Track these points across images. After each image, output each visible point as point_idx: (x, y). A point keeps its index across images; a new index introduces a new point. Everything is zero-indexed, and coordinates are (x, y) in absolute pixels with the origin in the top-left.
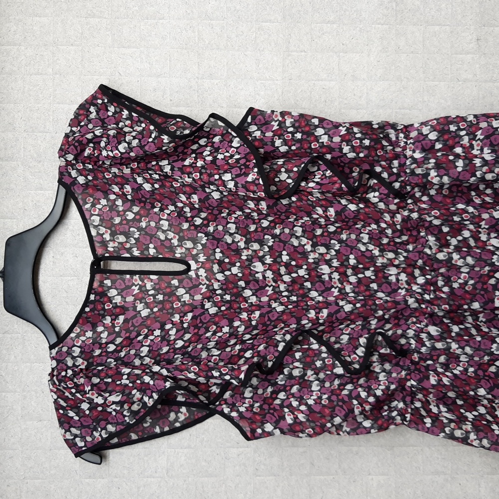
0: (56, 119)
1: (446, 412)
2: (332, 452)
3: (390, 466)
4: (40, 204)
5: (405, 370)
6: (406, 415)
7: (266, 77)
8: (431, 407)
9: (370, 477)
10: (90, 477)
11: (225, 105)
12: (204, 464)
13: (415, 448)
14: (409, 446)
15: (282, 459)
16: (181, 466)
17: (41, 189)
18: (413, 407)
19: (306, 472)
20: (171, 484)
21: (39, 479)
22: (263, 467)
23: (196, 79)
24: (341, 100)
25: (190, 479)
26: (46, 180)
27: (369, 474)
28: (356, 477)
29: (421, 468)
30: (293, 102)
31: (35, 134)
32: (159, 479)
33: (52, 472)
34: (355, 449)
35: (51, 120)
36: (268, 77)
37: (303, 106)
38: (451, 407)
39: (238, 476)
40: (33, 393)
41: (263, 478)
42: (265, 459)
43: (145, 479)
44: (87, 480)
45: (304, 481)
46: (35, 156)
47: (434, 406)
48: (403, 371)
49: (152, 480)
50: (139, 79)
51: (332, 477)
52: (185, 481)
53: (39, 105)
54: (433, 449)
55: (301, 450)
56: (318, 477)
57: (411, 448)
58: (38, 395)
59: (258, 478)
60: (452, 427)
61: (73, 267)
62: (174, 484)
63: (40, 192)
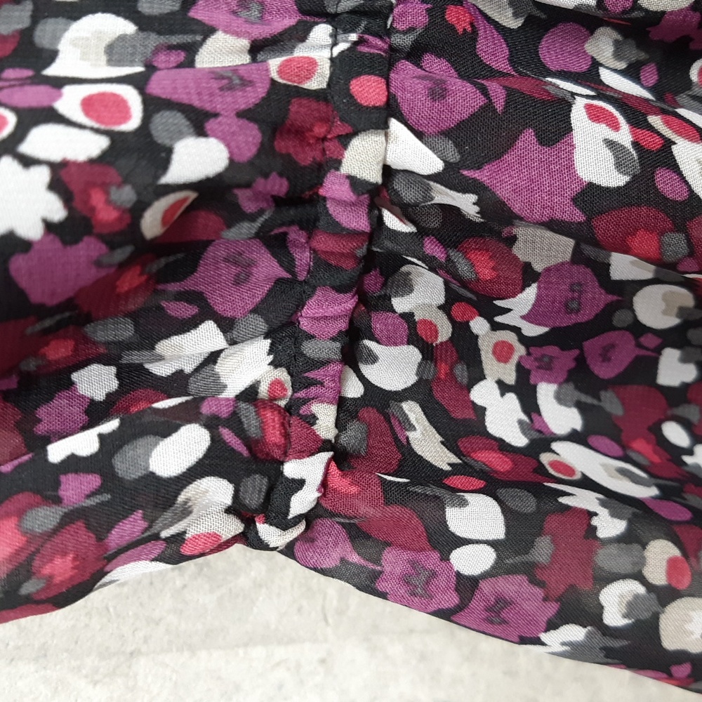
1: (573, 437)
5: (340, 23)
6: (292, 469)
8: (483, 394)
18: (354, 389)
38: (611, 403)
47: (504, 388)
48: (322, 32)
60: (657, 574)
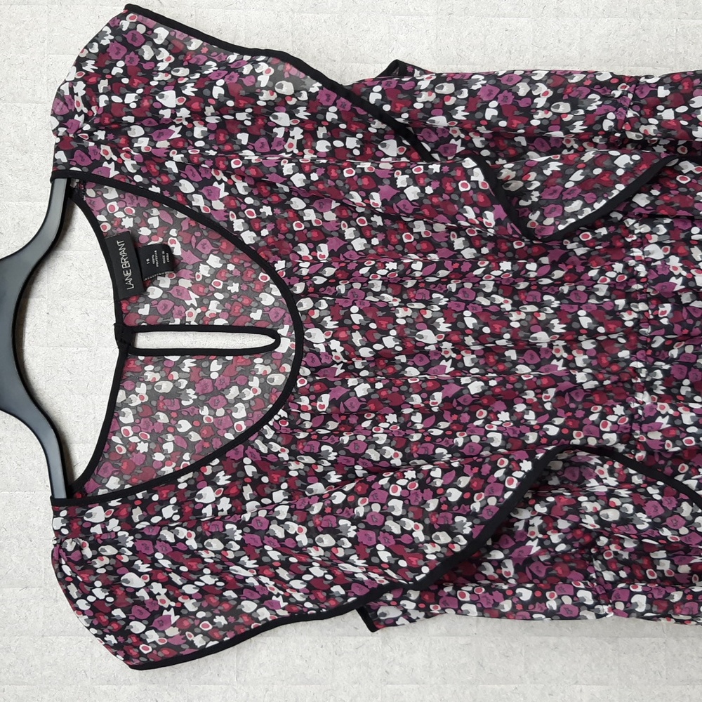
0: (53, 80)
2: (514, 645)
3: (612, 670)
4: (25, 224)
7: (409, 10)
9: (578, 687)
10: (108, 682)
11: (338, 58)
12: (298, 662)
13: (653, 640)
14: (644, 637)
15: (429, 656)
16: (261, 665)
17: (28, 198)
19: (469, 678)
20: (244, 694)
21: (24, 684)
22: (397, 668)
23: (291, 13)
24: (536, 49)
25: (275, 687)
26: (36, 184)
27: (576, 683)
28: (554, 687)
29: (664, 673)
30: (455, 53)
31: (18, 105)
32: (224, 687)
33: (44, 673)
34: (552, 640)
35: (44, 81)
36: (412, 10)
37: (472, 60)
39: (355, 683)
40: (14, 541)
41: (397, 687)
42: (402, 656)
43: (201, 687)
44: (104, 688)
45: (467, 692)
46: (18, 141)
49: (213, 687)
50: (193, 13)
51: (513, 687)
52: (267, 690)
53: (25, 56)
54: (684, 641)
55: (462, 641)
56: (489, 686)
57: (647, 639)
58: (22, 544)
59: (389, 686)
61: (81, 331)
62: (248, 695)
63: (26, 203)
